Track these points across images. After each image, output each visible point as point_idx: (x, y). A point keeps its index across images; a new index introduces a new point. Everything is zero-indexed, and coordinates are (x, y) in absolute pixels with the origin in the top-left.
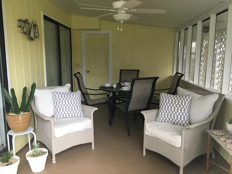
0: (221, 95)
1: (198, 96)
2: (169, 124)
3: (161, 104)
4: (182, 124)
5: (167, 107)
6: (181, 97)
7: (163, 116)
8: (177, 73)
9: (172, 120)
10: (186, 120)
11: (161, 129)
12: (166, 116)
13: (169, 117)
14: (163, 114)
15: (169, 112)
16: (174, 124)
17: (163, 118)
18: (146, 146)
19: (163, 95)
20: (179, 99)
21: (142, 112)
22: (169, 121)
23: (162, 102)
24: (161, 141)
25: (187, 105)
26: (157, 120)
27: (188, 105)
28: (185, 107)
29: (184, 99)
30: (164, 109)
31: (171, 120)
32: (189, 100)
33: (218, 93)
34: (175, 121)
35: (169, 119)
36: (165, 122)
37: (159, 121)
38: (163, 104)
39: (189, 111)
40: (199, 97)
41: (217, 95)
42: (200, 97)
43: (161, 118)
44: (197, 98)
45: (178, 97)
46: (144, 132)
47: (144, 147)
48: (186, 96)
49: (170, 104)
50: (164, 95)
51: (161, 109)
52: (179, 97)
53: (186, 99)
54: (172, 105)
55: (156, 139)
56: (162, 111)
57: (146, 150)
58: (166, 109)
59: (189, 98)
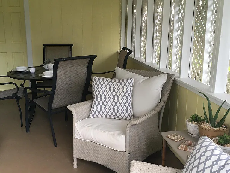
0: (170, 76)
1: (142, 78)
2: (108, 120)
3: (94, 93)
4: (124, 118)
5: (103, 96)
6: (121, 81)
7: (99, 110)
8: (124, 48)
9: (112, 114)
10: (129, 111)
11: (96, 128)
12: (103, 110)
13: (107, 110)
14: (99, 106)
15: (107, 104)
16: (114, 118)
17: (99, 113)
18: (77, 154)
19: (97, 80)
20: (119, 84)
21: (69, 107)
22: (108, 116)
23: (96, 89)
24: (99, 145)
25: (129, 91)
26: (91, 116)
27: (131, 92)
28: (127, 94)
29: (125, 84)
30: (99, 100)
31: (110, 113)
32: (131, 84)
33: (166, 73)
34: (115, 115)
35: (108, 113)
36: (102, 117)
37: (94, 117)
38: (97, 93)
39: (132, 100)
40: (144, 79)
41: (165, 76)
42: (146, 80)
43: (97, 113)
44: (142, 81)
45: (117, 81)
46: (74, 135)
47: (74, 157)
48: (127, 80)
49: (107, 93)
50: (99, 80)
51: (95, 100)
52: (119, 81)
53: (127, 84)
54: (110, 93)
55: (91, 143)
56: (97, 103)
57: (78, 159)
58: (103, 100)
59: (131, 81)
